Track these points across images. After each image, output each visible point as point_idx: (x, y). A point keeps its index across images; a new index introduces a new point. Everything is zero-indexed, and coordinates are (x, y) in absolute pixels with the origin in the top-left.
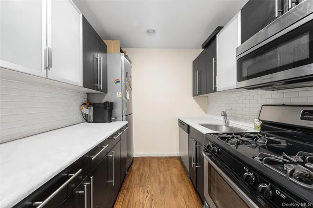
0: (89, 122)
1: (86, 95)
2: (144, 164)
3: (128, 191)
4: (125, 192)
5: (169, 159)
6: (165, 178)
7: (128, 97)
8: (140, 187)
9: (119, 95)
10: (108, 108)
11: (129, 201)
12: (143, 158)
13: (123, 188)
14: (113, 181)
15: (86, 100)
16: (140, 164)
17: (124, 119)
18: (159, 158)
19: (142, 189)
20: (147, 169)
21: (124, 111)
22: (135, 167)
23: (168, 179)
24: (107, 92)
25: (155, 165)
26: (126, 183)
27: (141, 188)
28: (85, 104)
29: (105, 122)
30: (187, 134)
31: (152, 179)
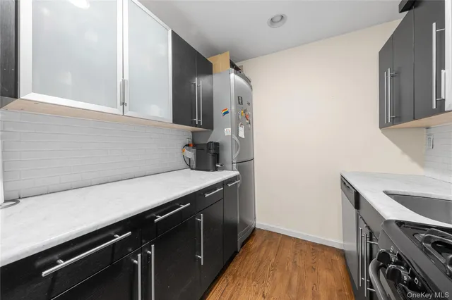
0: (192, 169)
1: (191, 134)
2: (270, 244)
3: (234, 279)
4: (230, 279)
5: (319, 250)
6: (301, 282)
7: (242, 134)
8: (253, 280)
9: (228, 131)
10: (212, 151)
11: (231, 296)
12: (271, 234)
13: (228, 271)
14: (202, 257)
15: (190, 140)
16: (263, 242)
17: (234, 168)
18: (298, 242)
19: (255, 286)
20: (272, 253)
21: (235, 156)
22: (254, 244)
23: (309, 287)
24: (212, 129)
25: (288, 253)
26: (234, 266)
27: (254, 283)
28: (188, 145)
29: (209, 170)
30: (354, 210)
31: (278, 275)
